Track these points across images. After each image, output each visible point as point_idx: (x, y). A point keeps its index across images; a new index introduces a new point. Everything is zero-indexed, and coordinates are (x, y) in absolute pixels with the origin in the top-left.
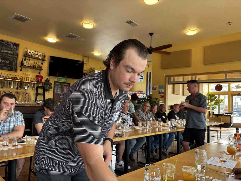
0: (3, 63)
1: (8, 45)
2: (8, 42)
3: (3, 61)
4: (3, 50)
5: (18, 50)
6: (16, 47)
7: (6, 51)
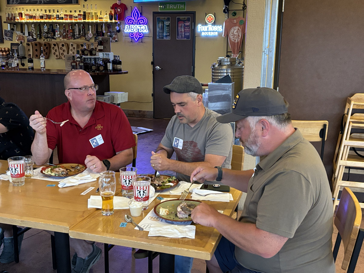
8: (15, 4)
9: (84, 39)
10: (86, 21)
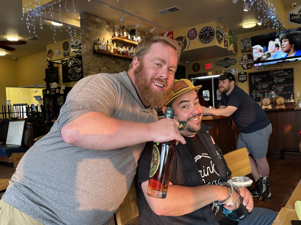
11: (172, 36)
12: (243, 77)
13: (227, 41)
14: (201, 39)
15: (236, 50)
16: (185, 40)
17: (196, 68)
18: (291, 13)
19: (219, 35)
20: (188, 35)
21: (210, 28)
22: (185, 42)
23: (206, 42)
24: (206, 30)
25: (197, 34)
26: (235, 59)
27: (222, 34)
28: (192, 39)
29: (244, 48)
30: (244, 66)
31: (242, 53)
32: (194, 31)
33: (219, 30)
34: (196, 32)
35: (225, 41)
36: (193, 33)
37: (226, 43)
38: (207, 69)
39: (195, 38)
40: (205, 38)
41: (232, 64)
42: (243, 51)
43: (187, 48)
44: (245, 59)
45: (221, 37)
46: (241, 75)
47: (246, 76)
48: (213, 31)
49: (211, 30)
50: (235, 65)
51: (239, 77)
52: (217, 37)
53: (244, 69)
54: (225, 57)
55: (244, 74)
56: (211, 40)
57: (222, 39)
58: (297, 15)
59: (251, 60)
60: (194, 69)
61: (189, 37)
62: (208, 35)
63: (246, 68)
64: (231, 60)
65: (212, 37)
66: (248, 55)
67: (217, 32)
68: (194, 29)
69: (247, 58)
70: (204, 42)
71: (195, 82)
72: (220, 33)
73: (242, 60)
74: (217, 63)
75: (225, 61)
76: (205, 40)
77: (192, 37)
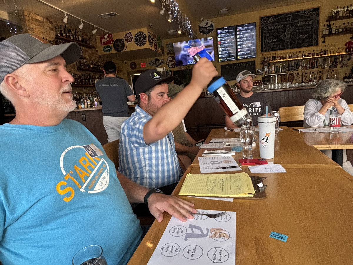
0: (301, 39)
1: (306, 14)
2: (305, 11)
3: (301, 37)
4: (300, 23)
5: (318, 16)
6: (316, 13)
7: (304, 23)
8: (267, 51)
9: (321, 67)
10: (326, 55)
11: (111, 38)
12: (169, 74)
13: (156, 45)
14: (136, 42)
15: (163, 53)
16: (123, 42)
17: (133, 66)
18: (200, 26)
19: (150, 39)
20: (125, 38)
21: (143, 33)
22: (123, 44)
23: (140, 45)
24: (139, 35)
25: (132, 37)
26: (163, 60)
27: (152, 39)
28: (129, 42)
29: (169, 51)
30: (170, 65)
31: (168, 55)
32: (130, 35)
33: (150, 35)
34: (132, 36)
35: (155, 45)
36: (129, 37)
37: (156, 46)
38: (142, 68)
39: (131, 41)
40: (139, 41)
41: (161, 64)
42: (168, 54)
43: (126, 50)
44: (170, 60)
45: (152, 41)
46: (168, 72)
47: (172, 74)
48: (145, 36)
49: (144, 35)
50: (163, 65)
51: (166, 74)
52: (149, 41)
53: (170, 68)
54: (155, 58)
55: (170, 72)
56: (144, 44)
57: (152, 43)
58: (204, 28)
59: (174, 61)
60: (131, 67)
61: (126, 39)
62: (142, 39)
63: (171, 67)
64: (160, 60)
65: (145, 41)
66: (172, 57)
67: (148, 37)
68: (130, 33)
69: (171, 59)
70: (139, 45)
71: (133, 78)
72: (151, 38)
73: (168, 61)
74: (149, 62)
75: (156, 61)
76: (139, 43)
77: (128, 40)
